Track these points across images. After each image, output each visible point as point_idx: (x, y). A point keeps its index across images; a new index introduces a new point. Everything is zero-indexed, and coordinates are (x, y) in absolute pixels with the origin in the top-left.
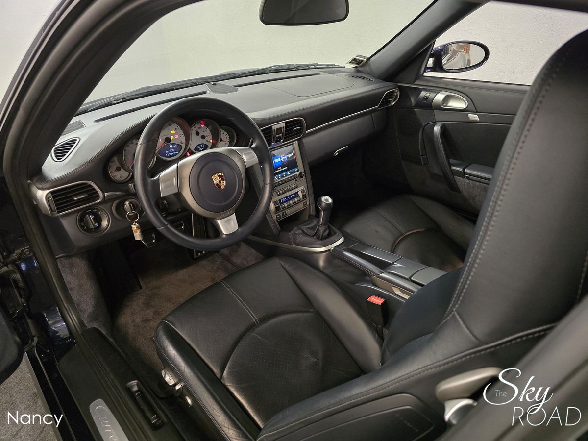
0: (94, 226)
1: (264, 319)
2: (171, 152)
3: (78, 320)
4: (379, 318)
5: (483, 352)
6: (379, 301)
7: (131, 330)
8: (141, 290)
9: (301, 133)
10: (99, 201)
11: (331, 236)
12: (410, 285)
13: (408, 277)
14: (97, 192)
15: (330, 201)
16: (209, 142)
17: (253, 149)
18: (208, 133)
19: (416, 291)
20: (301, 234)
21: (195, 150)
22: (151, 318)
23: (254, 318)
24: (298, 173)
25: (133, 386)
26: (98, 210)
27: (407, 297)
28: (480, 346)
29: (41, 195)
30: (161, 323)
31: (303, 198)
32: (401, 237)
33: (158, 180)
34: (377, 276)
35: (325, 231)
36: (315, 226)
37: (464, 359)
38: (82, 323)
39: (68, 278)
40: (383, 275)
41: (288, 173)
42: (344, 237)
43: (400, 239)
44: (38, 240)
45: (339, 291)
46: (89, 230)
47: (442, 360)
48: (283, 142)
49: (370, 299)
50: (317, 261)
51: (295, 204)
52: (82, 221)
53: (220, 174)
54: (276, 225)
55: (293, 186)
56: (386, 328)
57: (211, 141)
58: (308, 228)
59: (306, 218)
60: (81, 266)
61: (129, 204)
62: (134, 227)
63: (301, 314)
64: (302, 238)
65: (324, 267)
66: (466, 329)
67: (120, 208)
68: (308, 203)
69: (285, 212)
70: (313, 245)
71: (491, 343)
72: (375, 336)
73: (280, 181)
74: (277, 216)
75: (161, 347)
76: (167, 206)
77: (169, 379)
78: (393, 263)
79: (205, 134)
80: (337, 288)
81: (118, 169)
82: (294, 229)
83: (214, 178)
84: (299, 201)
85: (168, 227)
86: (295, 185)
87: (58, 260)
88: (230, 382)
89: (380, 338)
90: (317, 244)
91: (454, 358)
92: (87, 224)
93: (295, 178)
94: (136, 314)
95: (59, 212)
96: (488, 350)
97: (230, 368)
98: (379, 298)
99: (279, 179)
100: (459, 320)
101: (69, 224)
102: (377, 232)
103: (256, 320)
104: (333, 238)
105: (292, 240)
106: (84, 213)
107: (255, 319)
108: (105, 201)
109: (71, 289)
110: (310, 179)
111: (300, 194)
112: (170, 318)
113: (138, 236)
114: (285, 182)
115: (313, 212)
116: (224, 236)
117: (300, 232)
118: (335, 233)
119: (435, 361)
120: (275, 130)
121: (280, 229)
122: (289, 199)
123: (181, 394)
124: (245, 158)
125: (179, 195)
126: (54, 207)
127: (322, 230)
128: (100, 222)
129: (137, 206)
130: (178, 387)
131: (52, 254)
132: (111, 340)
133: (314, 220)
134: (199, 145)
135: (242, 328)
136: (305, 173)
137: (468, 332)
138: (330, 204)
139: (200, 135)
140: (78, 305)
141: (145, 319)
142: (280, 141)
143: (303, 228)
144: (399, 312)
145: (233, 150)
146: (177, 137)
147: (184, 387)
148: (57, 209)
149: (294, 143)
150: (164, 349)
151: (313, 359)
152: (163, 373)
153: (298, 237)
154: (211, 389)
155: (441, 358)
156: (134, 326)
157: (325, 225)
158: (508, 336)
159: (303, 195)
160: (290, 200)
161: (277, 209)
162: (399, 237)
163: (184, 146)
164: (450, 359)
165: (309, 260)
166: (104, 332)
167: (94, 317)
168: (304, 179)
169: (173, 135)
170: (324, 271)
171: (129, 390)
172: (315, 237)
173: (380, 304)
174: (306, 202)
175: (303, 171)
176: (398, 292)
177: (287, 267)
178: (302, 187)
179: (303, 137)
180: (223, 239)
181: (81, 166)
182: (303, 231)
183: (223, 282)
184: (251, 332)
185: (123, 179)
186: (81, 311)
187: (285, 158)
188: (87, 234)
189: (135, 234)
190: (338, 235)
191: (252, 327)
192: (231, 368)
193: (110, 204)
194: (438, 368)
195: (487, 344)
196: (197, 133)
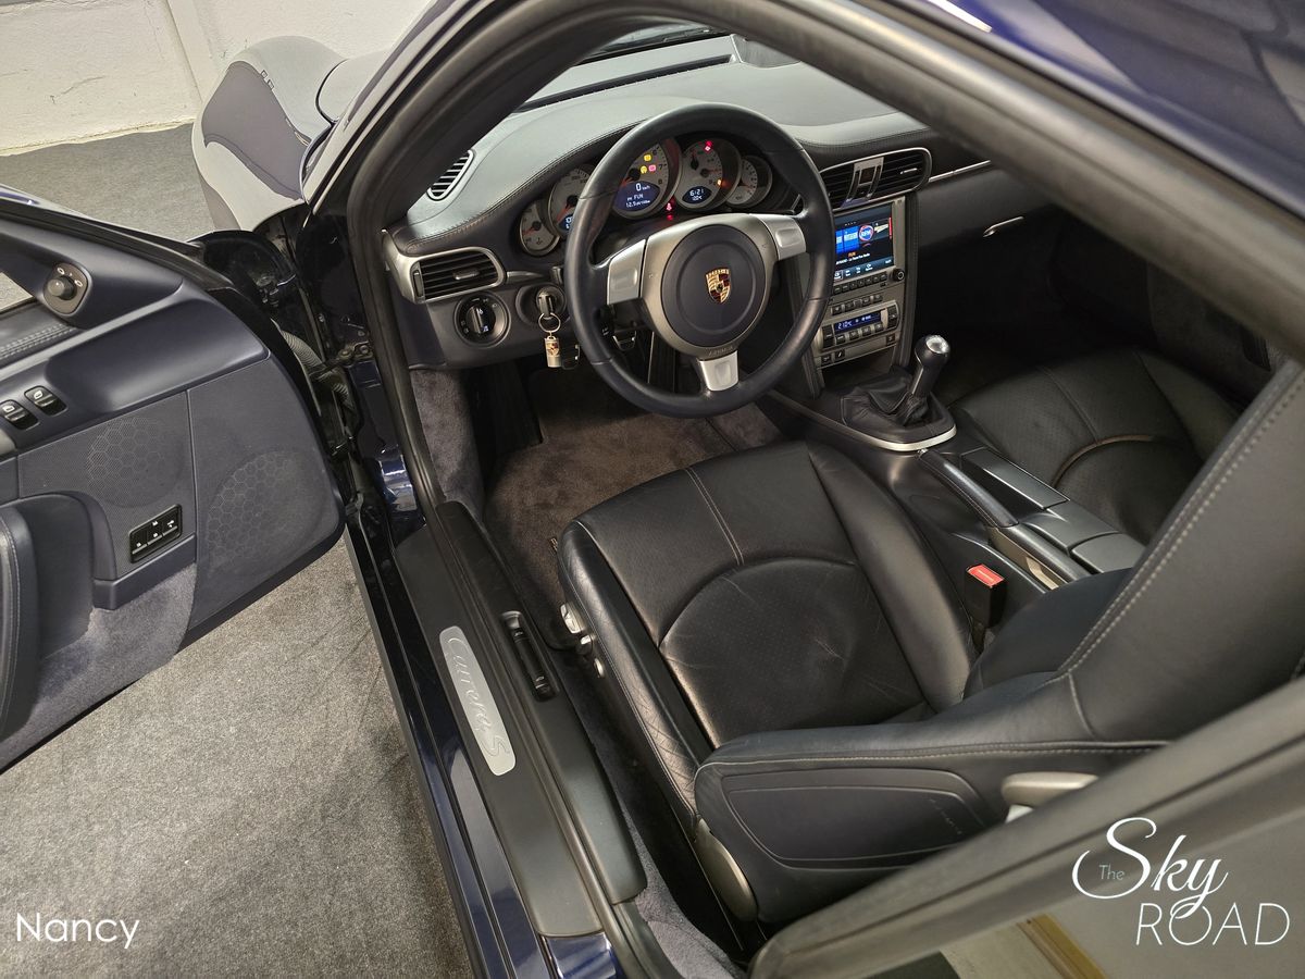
0: (482, 329)
1: (754, 559)
2: (637, 200)
3: (433, 484)
4: (983, 610)
5: (1093, 751)
6: (990, 579)
7: (516, 517)
8: (541, 446)
9: (917, 180)
10: (494, 285)
11: (930, 422)
12: (1065, 563)
13: (1065, 546)
14: (494, 269)
15: (944, 347)
16: (716, 183)
17: (799, 221)
18: (715, 165)
19: (1075, 579)
20: (865, 405)
21: (684, 199)
22: (552, 502)
23: (737, 551)
24: (890, 269)
25: (513, 619)
26: (492, 301)
27: (1053, 586)
28: (1091, 740)
29: (405, 264)
30: (572, 524)
31: (889, 326)
32: (1091, 448)
33: (607, 268)
34: (1002, 528)
35: (917, 408)
36: (902, 392)
37: (1060, 751)
38: (438, 489)
39: (423, 406)
40: (1015, 530)
41: (869, 266)
42: (957, 427)
43: (1085, 450)
44: (385, 334)
45: (915, 540)
46: (471, 336)
47: (1024, 743)
48: (872, 198)
49: (973, 571)
50: (885, 468)
51: (867, 336)
52: (463, 315)
53: (723, 271)
54: (817, 377)
55: (872, 297)
56: (994, 632)
57: (719, 182)
58: (884, 395)
59: (886, 370)
60: (448, 390)
61: (547, 298)
62: (550, 342)
63: (829, 565)
64: (864, 415)
65: (897, 485)
66: (1078, 707)
67: (529, 300)
68: (897, 337)
69: (843, 352)
70: (884, 435)
71: (1110, 741)
72: (965, 641)
73: (845, 284)
74: (823, 357)
75: (566, 566)
76: (613, 312)
77: (573, 623)
78: (1045, 508)
79: (710, 166)
80: (913, 531)
81: (536, 226)
82: (854, 392)
83: (709, 277)
84: (879, 332)
85: (610, 364)
86: (878, 296)
87: (412, 374)
88: (674, 656)
89: (976, 646)
90: (895, 434)
91: (1044, 744)
92: (469, 324)
93: (880, 280)
94: (528, 488)
95: (427, 298)
96: (1103, 751)
97: (677, 631)
98: (993, 573)
99: (845, 278)
100: (1073, 689)
101: (440, 320)
102: (1037, 425)
103: (739, 556)
104: (930, 427)
105: (844, 412)
106: (468, 303)
107: (738, 554)
108: (505, 286)
109: (427, 427)
110: (913, 287)
111: (884, 315)
112: (588, 519)
113: (553, 361)
114: (858, 285)
115: (904, 360)
116: (709, 393)
117: (865, 400)
118: (940, 417)
119: (1013, 740)
120: (858, 172)
121: (823, 385)
122: (857, 323)
123: (589, 654)
124: (779, 240)
125: (639, 303)
126: (421, 288)
127: (911, 405)
128: (491, 325)
129: (559, 301)
130: (585, 641)
131: (404, 361)
132: (483, 530)
133: (902, 379)
134: (695, 189)
135: (710, 566)
136: (906, 273)
137: (1080, 713)
138: (942, 355)
139: (699, 169)
140: (436, 458)
141: (541, 502)
142: (865, 195)
143: (874, 393)
144: (1028, 608)
145: (758, 222)
146: (653, 168)
147: (596, 643)
148: (426, 292)
149: (896, 201)
150: (571, 572)
151: (832, 653)
152: (563, 609)
153: (857, 411)
154: (639, 659)
155: (1024, 739)
156: (523, 511)
157: (921, 397)
158: (1141, 739)
159: (890, 320)
160: (859, 326)
161: (827, 342)
162: (1085, 446)
163: (663, 188)
164: (1038, 745)
165: (869, 464)
166: (473, 515)
167: (458, 483)
168: (899, 287)
169: (647, 164)
170: (895, 492)
171: (505, 624)
172: (894, 417)
173: (991, 585)
174: (894, 336)
175: (902, 267)
176: (1038, 573)
177: (820, 466)
178: (893, 302)
179: (920, 189)
180: (705, 399)
181: (474, 219)
182: (871, 398)
183: (692, 473)
184: (727, 577)
185: (540, 247)
186: (439, 467)
187: (869, 232)
188: (470, 343)
189: (549, 356)
190: (946, 421)
191: (728, 568)
192: (679, 631)
193: (511, 292)
194: (1015, 752)
195: (1105, 740)
196: (695, 165)
